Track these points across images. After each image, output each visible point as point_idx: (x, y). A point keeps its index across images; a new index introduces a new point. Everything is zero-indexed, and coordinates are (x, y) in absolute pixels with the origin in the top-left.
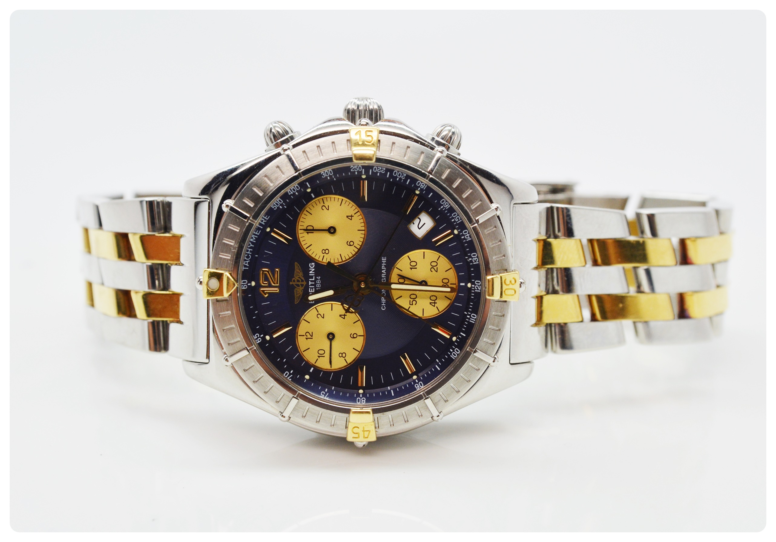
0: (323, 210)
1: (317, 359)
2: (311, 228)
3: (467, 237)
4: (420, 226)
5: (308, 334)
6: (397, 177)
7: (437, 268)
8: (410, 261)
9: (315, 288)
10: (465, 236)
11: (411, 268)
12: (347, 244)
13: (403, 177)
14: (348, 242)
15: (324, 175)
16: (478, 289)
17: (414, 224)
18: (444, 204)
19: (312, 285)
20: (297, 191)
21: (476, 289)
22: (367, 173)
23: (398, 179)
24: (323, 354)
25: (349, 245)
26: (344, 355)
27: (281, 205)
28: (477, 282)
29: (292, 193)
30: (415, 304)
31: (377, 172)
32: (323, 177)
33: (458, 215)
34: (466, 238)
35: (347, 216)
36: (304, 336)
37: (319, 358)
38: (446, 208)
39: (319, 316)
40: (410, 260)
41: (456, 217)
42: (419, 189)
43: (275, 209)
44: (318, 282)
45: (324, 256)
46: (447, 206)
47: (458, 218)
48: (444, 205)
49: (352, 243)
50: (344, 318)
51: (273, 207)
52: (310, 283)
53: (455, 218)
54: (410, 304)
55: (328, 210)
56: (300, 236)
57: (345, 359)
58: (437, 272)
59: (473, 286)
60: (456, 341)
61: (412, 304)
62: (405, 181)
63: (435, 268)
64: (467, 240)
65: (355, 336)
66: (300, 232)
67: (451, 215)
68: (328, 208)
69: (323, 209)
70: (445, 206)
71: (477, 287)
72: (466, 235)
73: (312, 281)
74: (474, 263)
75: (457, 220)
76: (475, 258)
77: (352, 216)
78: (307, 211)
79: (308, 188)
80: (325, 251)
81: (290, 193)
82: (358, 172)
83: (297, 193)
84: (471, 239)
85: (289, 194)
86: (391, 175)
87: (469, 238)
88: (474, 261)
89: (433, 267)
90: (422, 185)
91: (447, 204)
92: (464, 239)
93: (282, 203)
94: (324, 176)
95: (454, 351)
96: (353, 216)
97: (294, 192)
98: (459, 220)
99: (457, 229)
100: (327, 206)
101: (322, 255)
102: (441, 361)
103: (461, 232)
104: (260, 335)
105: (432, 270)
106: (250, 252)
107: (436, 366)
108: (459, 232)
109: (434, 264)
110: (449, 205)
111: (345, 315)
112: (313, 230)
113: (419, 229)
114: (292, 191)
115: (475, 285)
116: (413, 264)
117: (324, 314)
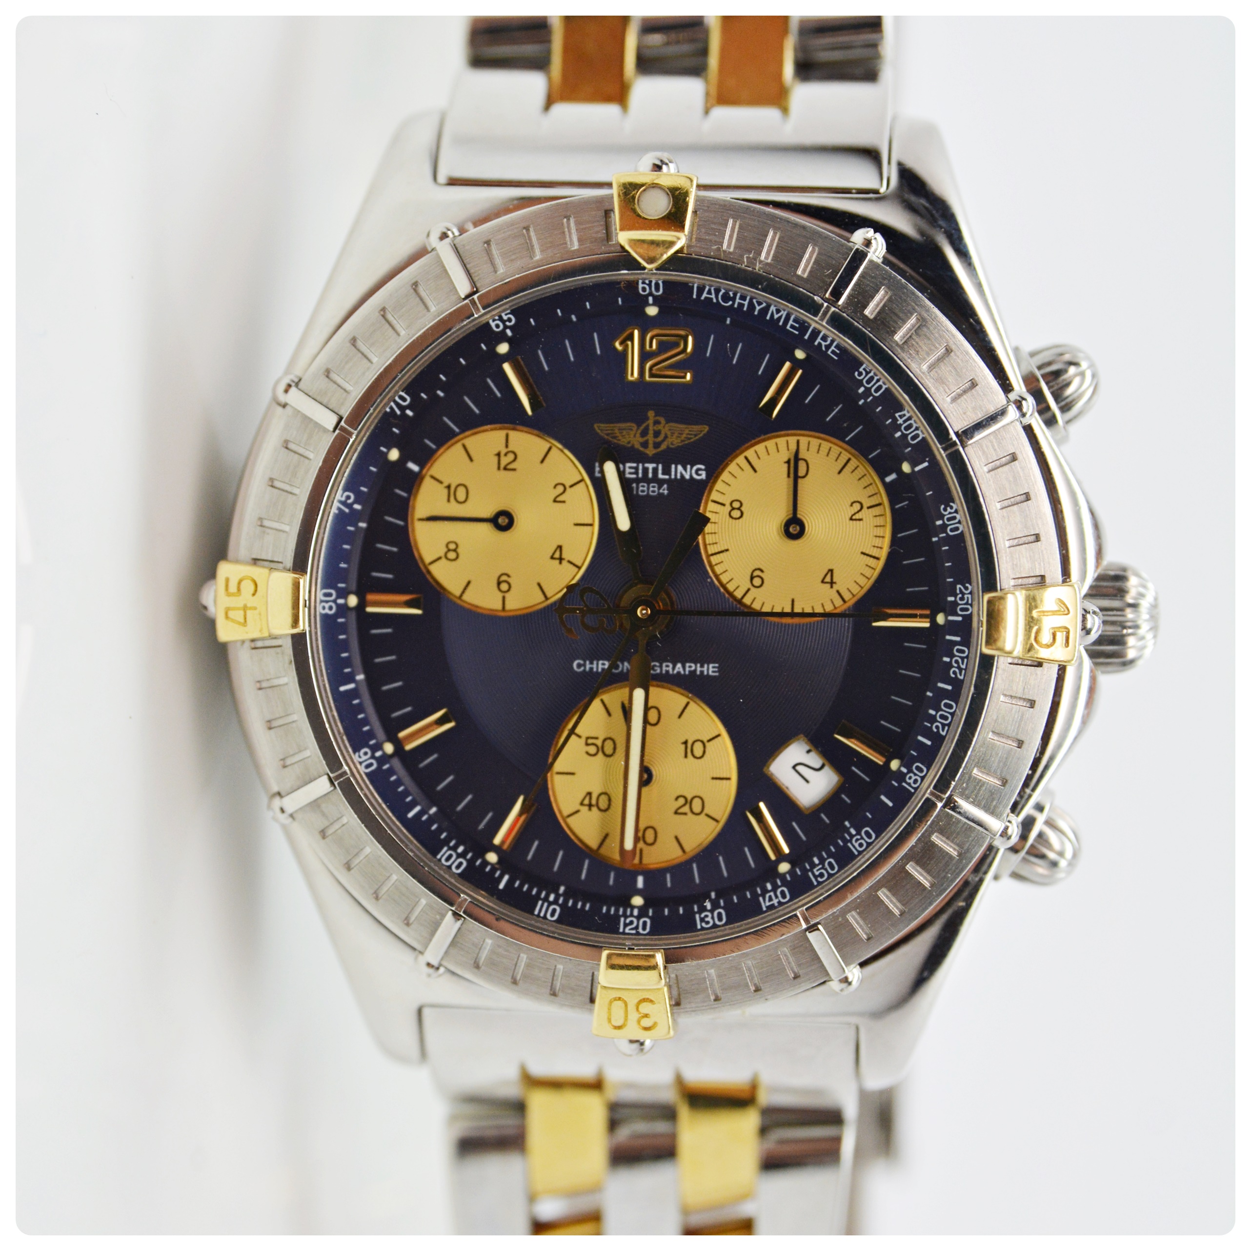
0: (852, 505)
1: (441, 482)
2: (802, 471)
3: (770, 899)
4: (800, 768)
5: (511, 457)
6: (938, 709)
7: (685, 814)
8: (705, 741)
9: (637, 481)
10: (772, 894)
11: (686, 743)
12: (756, 570)
13: (937, 727)
14: (762, 571)
15: (949, 510)
16: (626, 925)
17: (808, 752)
18: (862, 838)
19: (646, 470)
20: (904, 436)
21: (628, 921)
22: (951, 628)
23: (932, 712)
24: (456, 499)
25: (752, 574)
26: (452, 555)
27: (868, 391)
28: (645, 923)
29: (900, 421)
30: (587, 753)
31: (952, 656)
32: (943, 507)
33: (830, 876)
34: (767, 896)
35: (831, 571)
36: (507, 446)
37: (445, 487)
38: (850, 841)
39: (560, 489)
40: (708, 741)
41: (826, 870)
42: (904, 770)
43: (856, 373)
44: (654, 489)
45: (723, 505)
46: (857, 845)
47: (821, 875)
48: (859, 837)
49: (757, 582)
50: (552, 558)
51: (861, 370)
52: (651, 466)
53: (823, 868)
54: (587, 738)
55: (851, 519)
56: (781, 441)
57: (439, 558)
58: (676, 813)
59: (636, 912)
60: (485, 863)
61: (587, 744)
62: (928, 733)
63: (686, 809)
64: (761, 899)
65: (504, 587)
66: (792, 440)
67: (830, 855)
68: (856, 520)
69: (854, 505)
70: (857, 840)
71: (631, 923)
72: (777, 897)
73: (655, 470)
74: (697, 916)
75: (817, 873)
76: (713, 918)
77: (832, 583)
78: (849, 460)
79: (914, 465)
80: (739, 509)
81: (901, 417)
82: (955, 604)
83: (898, 434)
84: (764, 909)
85: (897, 415)
86: (944, 694)
87: (768, 904)
88: (703, 915)
89: (688, 802)
90: (914, 778)
91: (861, 845)
92: (765, 891)
93: (871, 395)
94: (945, 510)
95: (459, 856)
96: (832, 587)
97: (903, 428)
98: (816, 877)
99: (791, 872)
100: (861, 517)
101: (727, 500)
102: (432, 820)
103: (785, 883)
104: (510, 328)
105: (681, 801)
106: (741, 305)
107: (417, 809)
108: (782, 877)
109: (697, 805)
110: (860, 853)
111: (561, 559)
112: (796, 478)
113: (794, 767)
114: (905, 421)
115: (638, 918)
116: (698, 749)
117: (564, 502)
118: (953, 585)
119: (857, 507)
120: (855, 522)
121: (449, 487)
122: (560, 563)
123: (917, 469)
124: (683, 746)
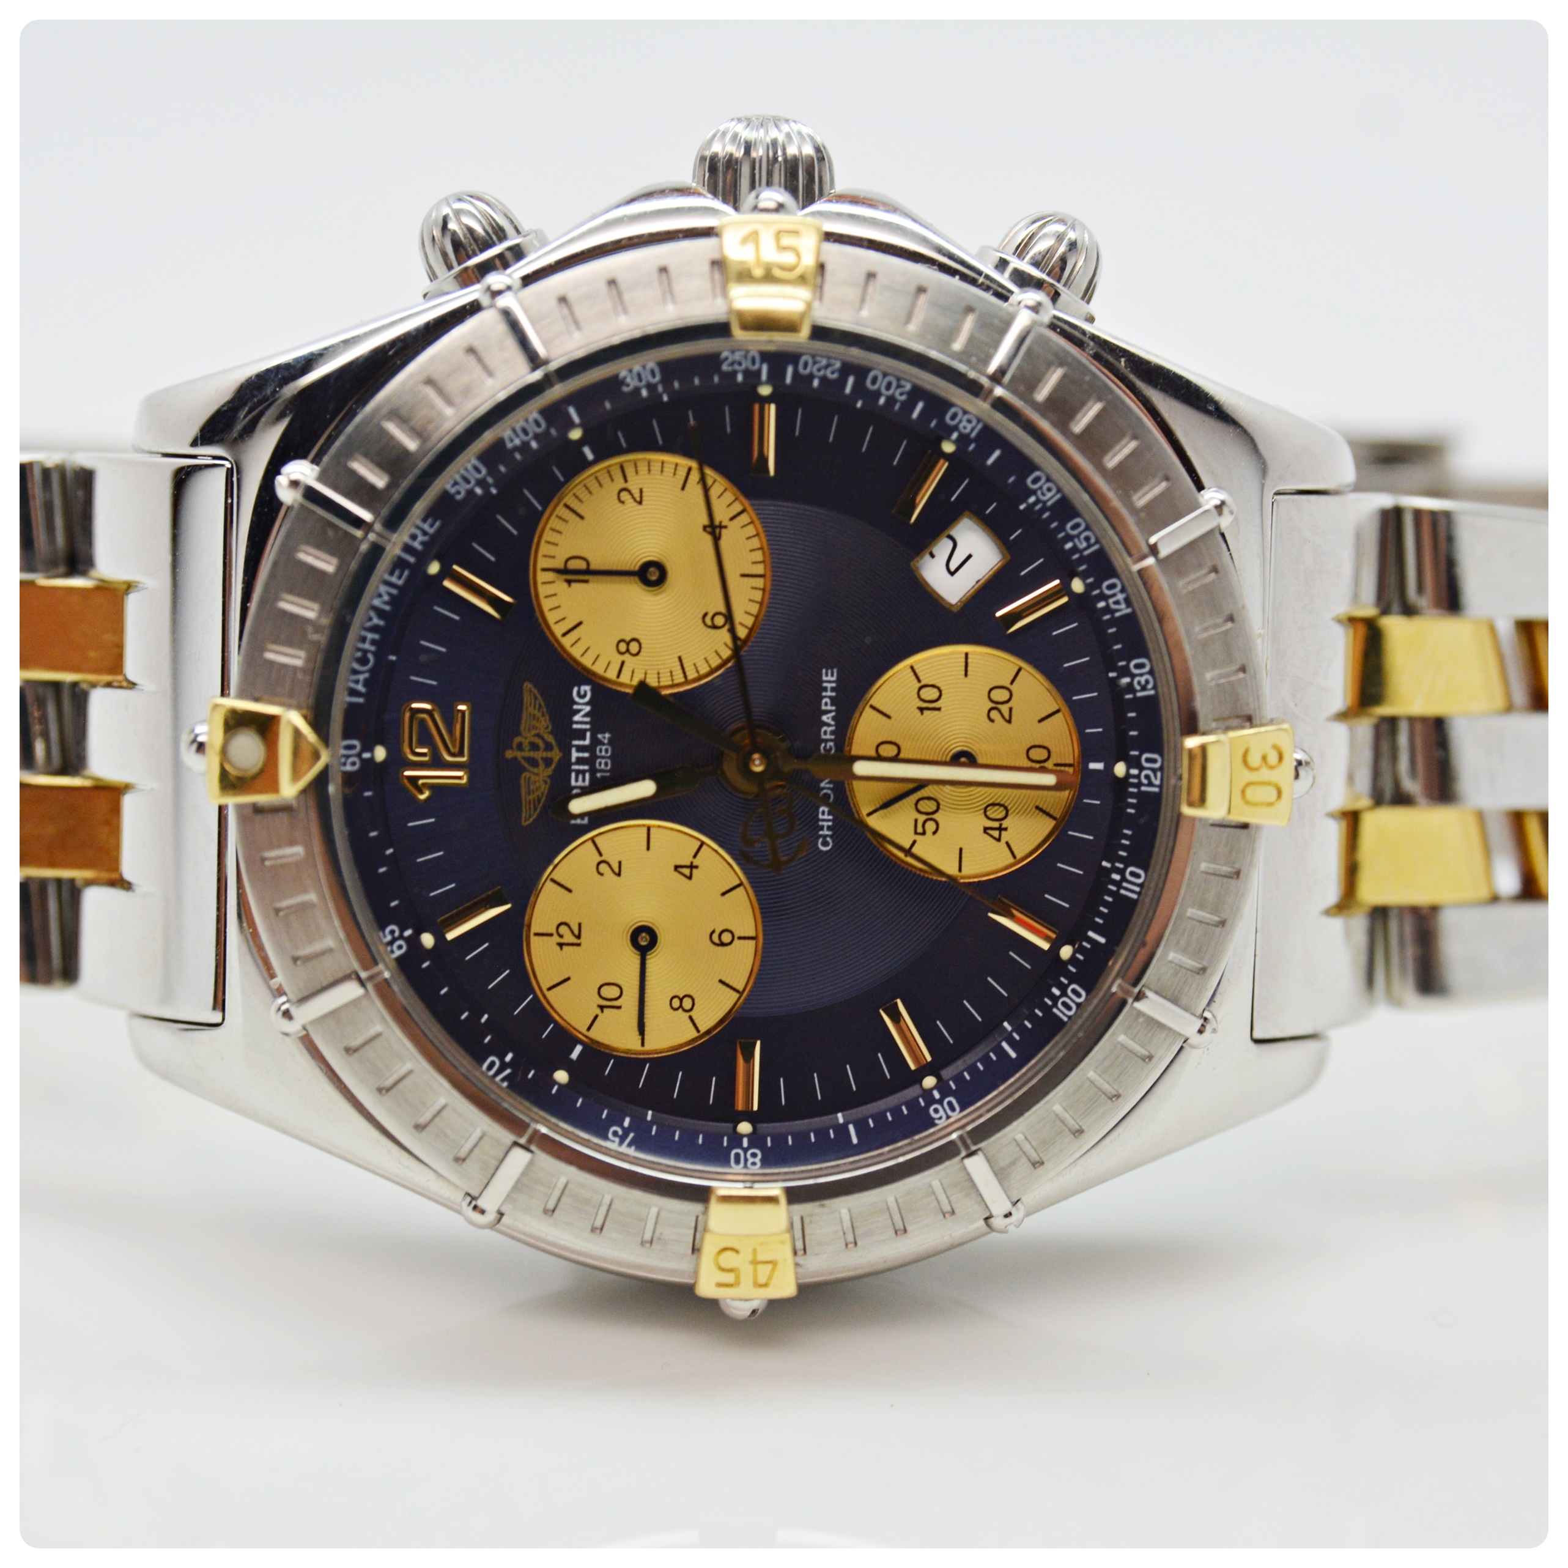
0: (623, 502)
1: (596, 1017)
2: (580, 565)
3: (1117, 603)
4: (953, 566)
5: (563, 930)
6: (878, 394)
7: (1011, 709)
8: (919, 685)
9: (593, 771)
10: (1111, 601)
11: (921, 710)
12: (704, 622)
13: (901, 394)
14: (705, 615)
15: (628, 380)
16: (1150, 784)
17: (932, 556)
18: (1041, 488)
19: (580, 761)
20: (536, 437)
21: (1145, 781)
22: (776, 377)
23: (882, 401)
24: (617, 999)
25: (710, 627)
26: (687, 1004)
27: (481, 483)
28: (1148, 760)
29: (517, 442)
30: (935, 833)
31: (811, 377)
32: (624, 388)
33: (1087, 528)
34: (1113, 607)
35: (705, 528)
36: (551, 935)
37: (602, 1011)
38: (1045, 502)
39: (603, 868)
40: (919, 681)
41: (1080, 533)
42: (955, 436)
43: (457, 497)
44: (604, 751)
45: (623, 663)
46: (1049, 495)
47: (1087, 539)
48: (1039, 493)
49: (719, 621)
50: (690, 878)
51: (453, 491)
52: (575, 755)
53: (1078, 536)
54: (916, 833)
55: (640, 503)
56: (543, 590)
57: (691, 1018)
58: (1009, 721)
59: (1134, 772)
60: (1073, 960)
61: (924, 833)
62: (909, 406)
63: (1005, 709)
64: (1117, 614)
65: (726, 938)
66: (542, 577)
67: (1061, 528)
68: (641, 497)
69: (622, 499)
70: (1043, 494)
71: (1147, 777)
72: (1114, 595)
73: (580, 749)
74: (1139, 694)
75: (1084, 544)
76: (1141, 675)
77: (721, 527)
78: (566, 506)
79: (571, 425)
80: (628, 644)
81: (512, 440)
82: (746, 373)
83: (534, 444)
84: (1129, 610)
85: (510, 446)
86: (859, 385)
87: (1123, 606)
88: (1138, 687)
89: (996, 706)
90: (964, 423)
91: (1049, 490)
92: (1107, 610)
94: (628, 385)
95: (1064, 993)
96: (725, 527)
97: (526, 438)
98: (1089, 546)
99: (1083, 576)
100: (638, 491)
101: (617, 660)
102: (1019, 1028)
103: (1097, 585)
104: (402, 931)
105: (994, 714)
106: (373, 642)
107: (1005, 1045)
108: (1089, 588)
109: (1000, 695)
110: (1059, 490)
111: (692, 867)
112: (589, 572)
113: (952, 574)
114: (517, 436)
115: (1141, 768)
116: (930, 694)
117: (620, 863)
118: (723, 375)
119: (625, 496)
120: (644, 498)
121: (602, 1008)
122: (697, 867)
123: (576, 419)
124: (926, 713)
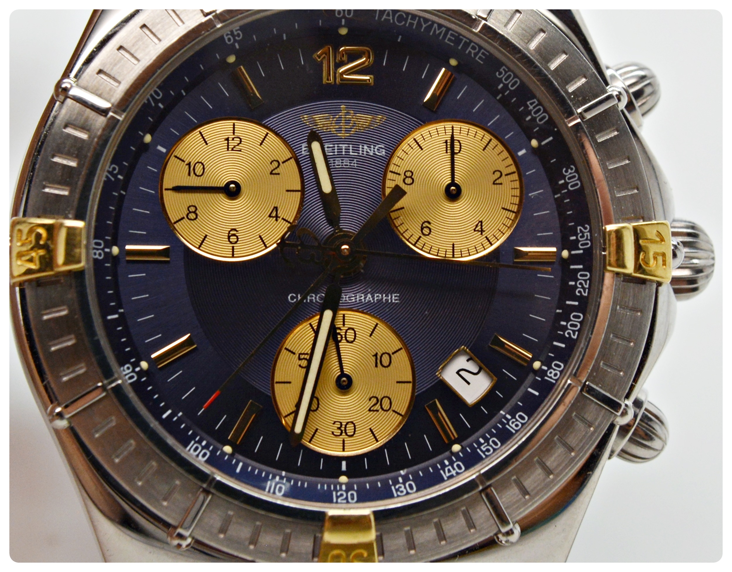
0: (494, 173)
1: (183, 161)
2: (457, 150)
3: (449, 471)
4: (462, 373)
5: (237, 141)
6: (568, 320)
7: (377, 411)
8: (391, 353)
9: (334, 157)
10: (450, 467)
11: (376, 355)
12: (425, 222)
13: (569, 334)
14: (429, 223)
15: (570, 171)
16: (337, 497)
17: (468, 361)
18: (517, 420)
19: (340, 149)
20: (534, 119)
21: (339, 494)
22: (573, 259)
23: (563, 323)
24: (195, 173)
25: (422, 225)
26: (192, 216)
27: (506, 87)
28: (352, 495)
29: (531, 107)
30: (300, 366)
31: (576, 280)
32: (564, 169)
33: (495, 450)
34: (446, 469)
35: (481, 222)
36: (234, 133)
37: (187, 165)
38: (508, 424)
39: (275, 164)
40: (393, 353)
41: (491, 446)
42: (545, 368)
43: (497, 73)
44: (346, 162)
45: (399, 174)
46: (513, 426)
47: (488, 450)
48: (514, 420)
49: (426, 231)
50: (270, 216)
51: (501, 70)
52: (344, 146)
53: (488, 445)
54: (300, 354)
55: (494, 184)
56: (440, 126)
57: (183, 218)
58: (370, 410)
59: (344, 487)
60: (224, 454)
61: (300, 359)
62: (562, 339)
63: (378, 407)
64: (442, 472)
65: (234, 239)
66: (448, 125)
67: (492, 435)
68: (497, 184)
69: (495, 173)
70: (513, 423)
71: (342, 495)
72: (454, 469)
73: (347, 149)
74: (393, 488)
75: (484, 449)
76: (405, 488)
77: (482, 231)
78: (490, 140)
79: (540, 141)
80: (411, 177)
81: (531, 104)
82: (577, 241)
83: (529, 118)
84: (446, 478)
85: (528, 103)
86: (574, 308)
87: (448, 475)
88: (397, 487)
89: (379, 401)
90: (554, 372)
91: (517, 425)
92: (444, 466)
93: (509, 89)
94: (566, 171)
95: (203, 448)
96: (482, 234)
97: (532, 113)
98: (484, 452)
99: (463, 449)
100: (500, 182)
101: (401, 171)
102: (180, 421)
103: (458, 459)
104: (239, 42)
105: (374, 401)
106: (411, 24)
107: (169, 412)
108: (456, 454)
109: (386, 404)
110: (517, 431)
111: (277, 217)
112: (453, 154)
113: (458, 373)
114: (534, 107)
115: (347, 491)
116: (386, 360)
117: (279, 174)
118: (575, 228)
119: (498, 174)
120: (495, 186)
121: (189, 164)
122: (277, 220)
123: (543, 143)
124: (374, 358)
